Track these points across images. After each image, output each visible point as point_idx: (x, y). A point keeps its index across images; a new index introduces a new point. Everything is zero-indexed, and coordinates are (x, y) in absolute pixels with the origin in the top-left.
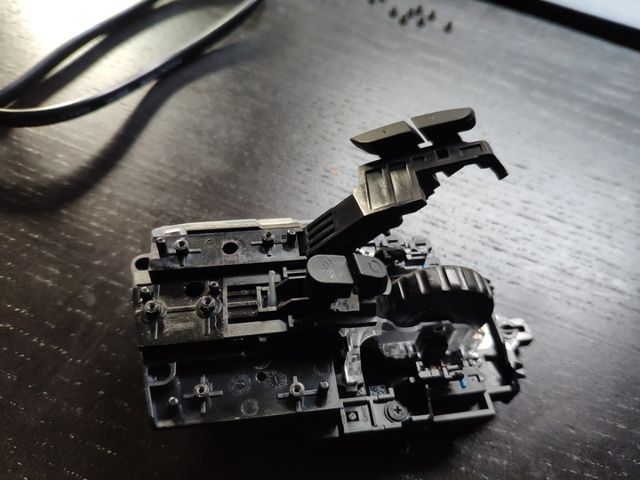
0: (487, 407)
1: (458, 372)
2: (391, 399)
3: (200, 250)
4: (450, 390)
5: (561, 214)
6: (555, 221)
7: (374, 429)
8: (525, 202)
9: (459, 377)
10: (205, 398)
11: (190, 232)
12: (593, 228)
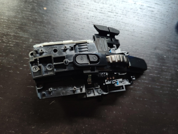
0: (124, 89)
1: (116, 82)
2: (99, 88)
3: (47, 52)
4: (115, 86)
5: (112, 10)
6: (110, 13)
7: (95, 96)
8: (101, 8)
9: (117, 83)
10: (51, 92)
11: (44, 46)
12: (121, 13)
